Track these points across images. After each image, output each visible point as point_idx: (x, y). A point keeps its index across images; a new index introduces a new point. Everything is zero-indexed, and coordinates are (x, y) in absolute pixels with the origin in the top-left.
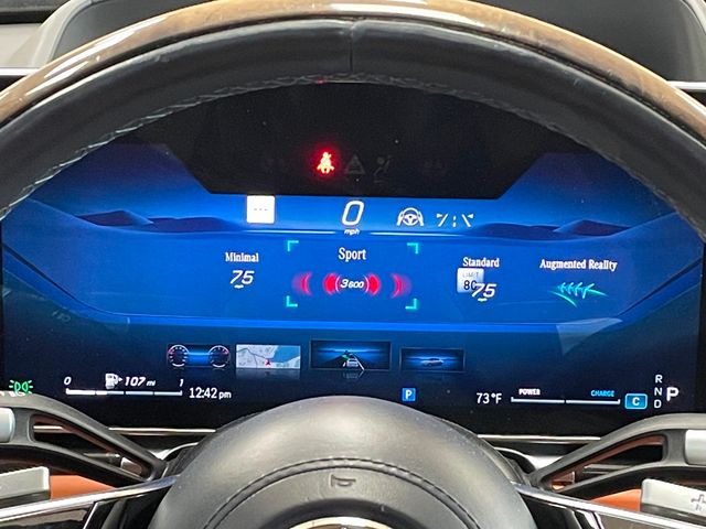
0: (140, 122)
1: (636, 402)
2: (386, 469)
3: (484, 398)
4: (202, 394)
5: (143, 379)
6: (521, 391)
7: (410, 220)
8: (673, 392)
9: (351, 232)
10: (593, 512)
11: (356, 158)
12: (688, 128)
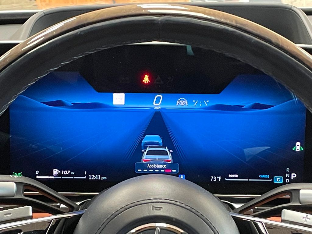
0: (71, 59)
1: (278, 180)
3: (214, 178)
4: (94, 178)
5: (69, 171)
6: (230, 175)
7: (182, 103)
8: (294, 175)
9: (157, 108)
10: (261, 222)
11: (159, 77)
12: (299, 60)
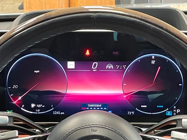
0: (41, 40)
1: (169, 113)
2: (105, 127)
3: (129, 113)
7: (110, 67)
8: (178, 111)
9: (94, 70)
10: (159, 139)
11: (95, 51)
